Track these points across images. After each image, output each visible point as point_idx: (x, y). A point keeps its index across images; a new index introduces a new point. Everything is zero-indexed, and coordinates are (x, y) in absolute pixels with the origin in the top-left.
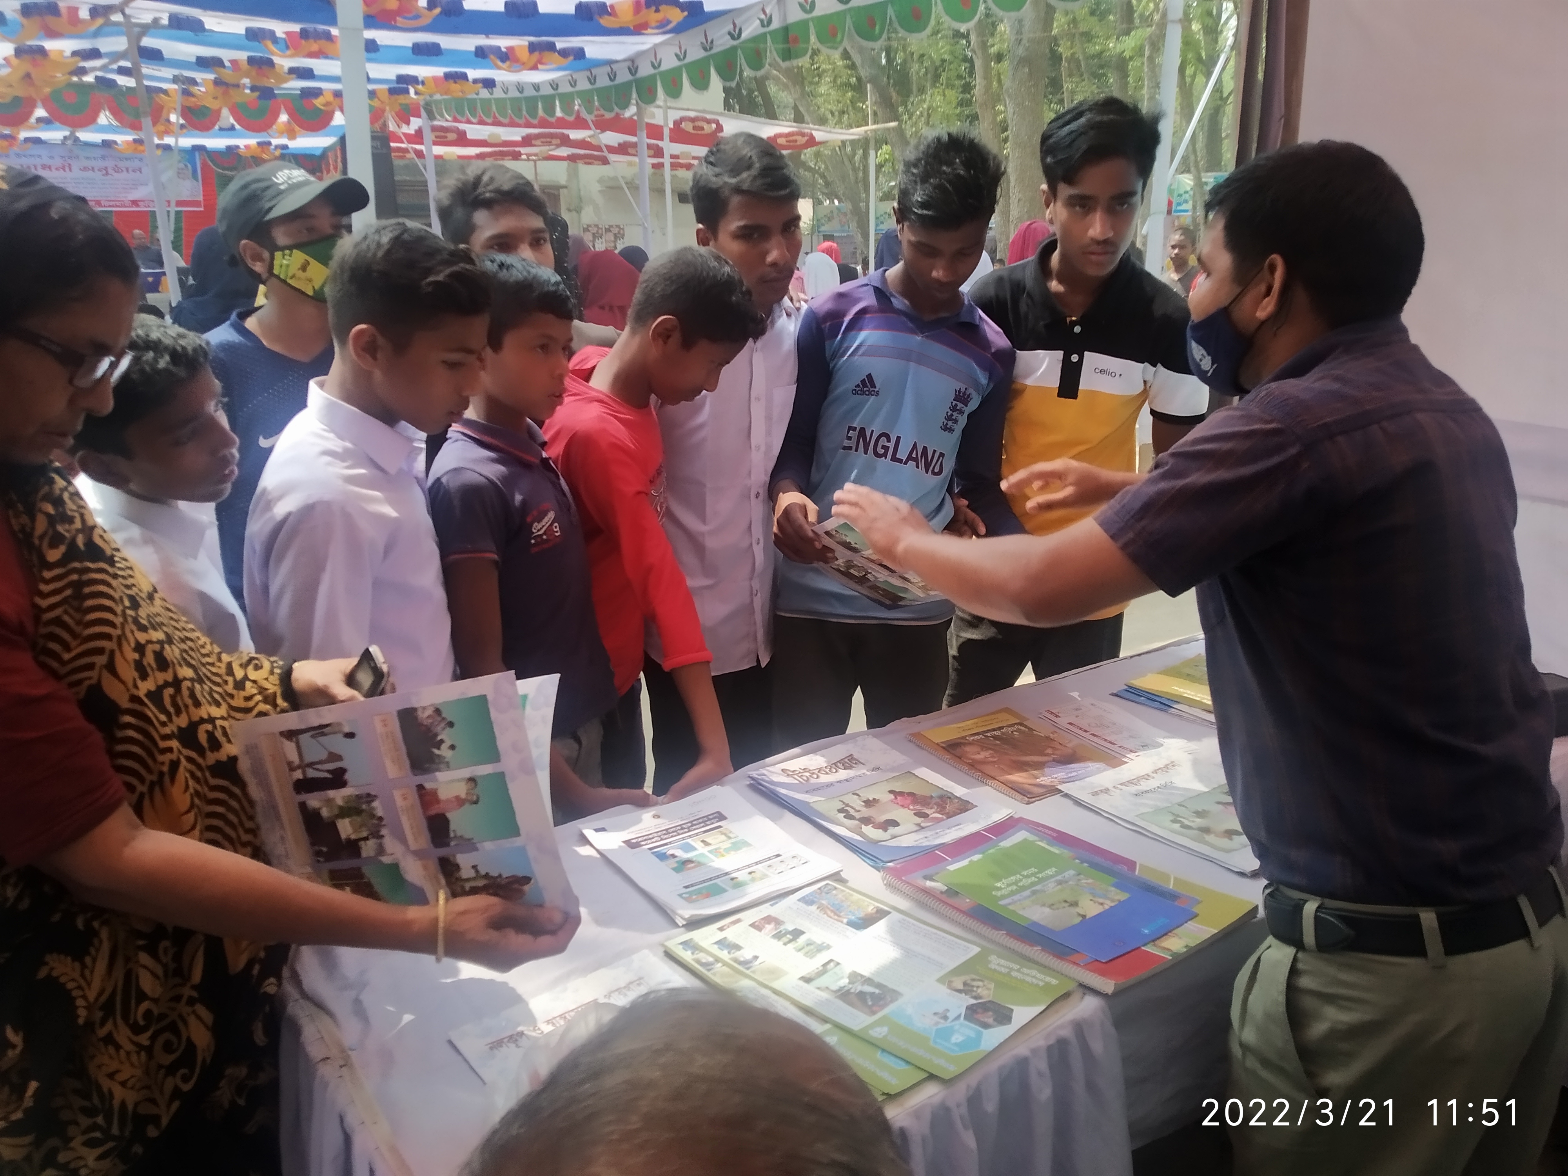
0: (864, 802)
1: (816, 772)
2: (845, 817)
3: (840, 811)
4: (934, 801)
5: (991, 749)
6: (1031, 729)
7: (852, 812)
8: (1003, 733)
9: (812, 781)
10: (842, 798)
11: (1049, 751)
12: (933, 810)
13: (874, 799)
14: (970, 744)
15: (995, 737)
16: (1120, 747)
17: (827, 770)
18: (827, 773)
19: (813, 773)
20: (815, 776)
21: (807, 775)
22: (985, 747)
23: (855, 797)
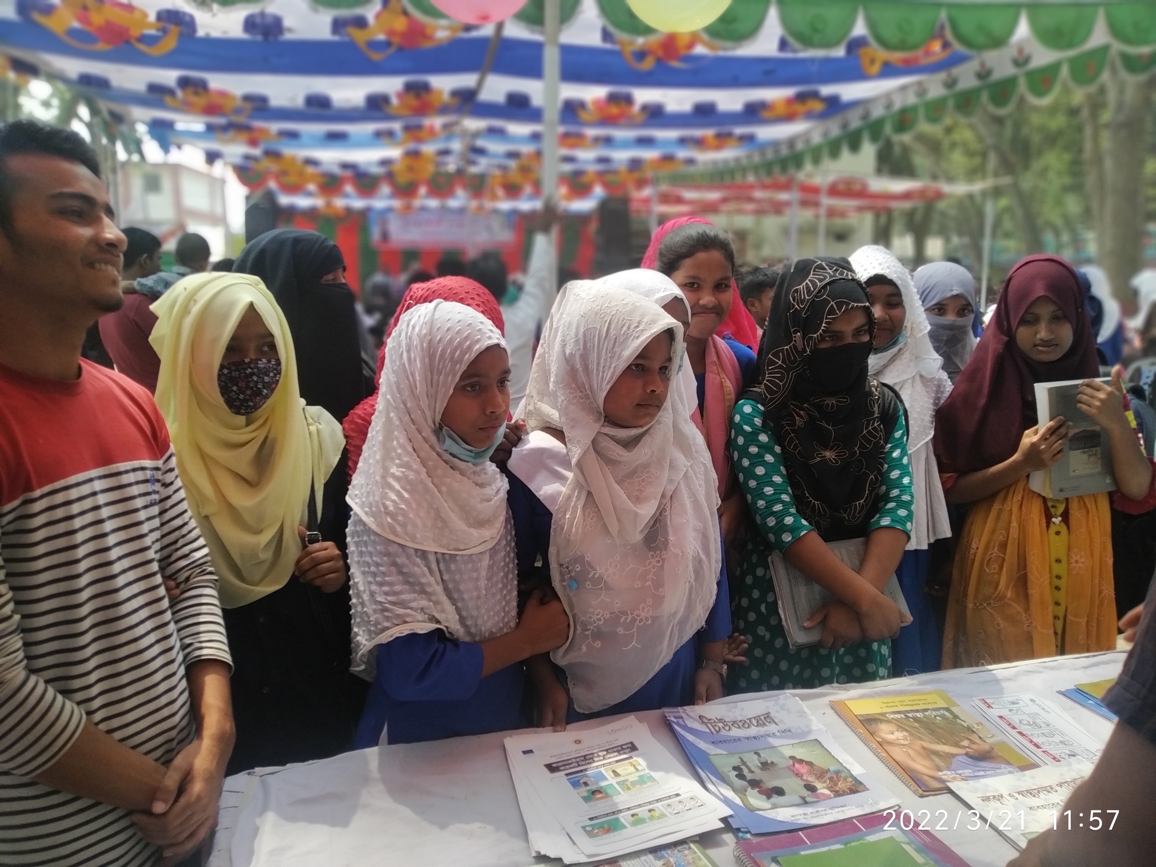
0: (761, 763)
1: (730, 724)
2: (737, 776)
3: (735, 768)
4: (829, 775)
5: (906, 731)
6: (956, 717)
7: (746, 771)
8: (925, 716)
9: (723, 732)
10: (742, 756)
11: (965, 743)
12: (825, 785)
13: (772, 763)
14: (888, 721)
15: (916, 719)
16: (1044, 752)
17: (741, 724)
18: (739, 727)
19: (727, 725)
20: (727, 728)
21: (721, 725)
22: (901, 727)
23: (756, 756)
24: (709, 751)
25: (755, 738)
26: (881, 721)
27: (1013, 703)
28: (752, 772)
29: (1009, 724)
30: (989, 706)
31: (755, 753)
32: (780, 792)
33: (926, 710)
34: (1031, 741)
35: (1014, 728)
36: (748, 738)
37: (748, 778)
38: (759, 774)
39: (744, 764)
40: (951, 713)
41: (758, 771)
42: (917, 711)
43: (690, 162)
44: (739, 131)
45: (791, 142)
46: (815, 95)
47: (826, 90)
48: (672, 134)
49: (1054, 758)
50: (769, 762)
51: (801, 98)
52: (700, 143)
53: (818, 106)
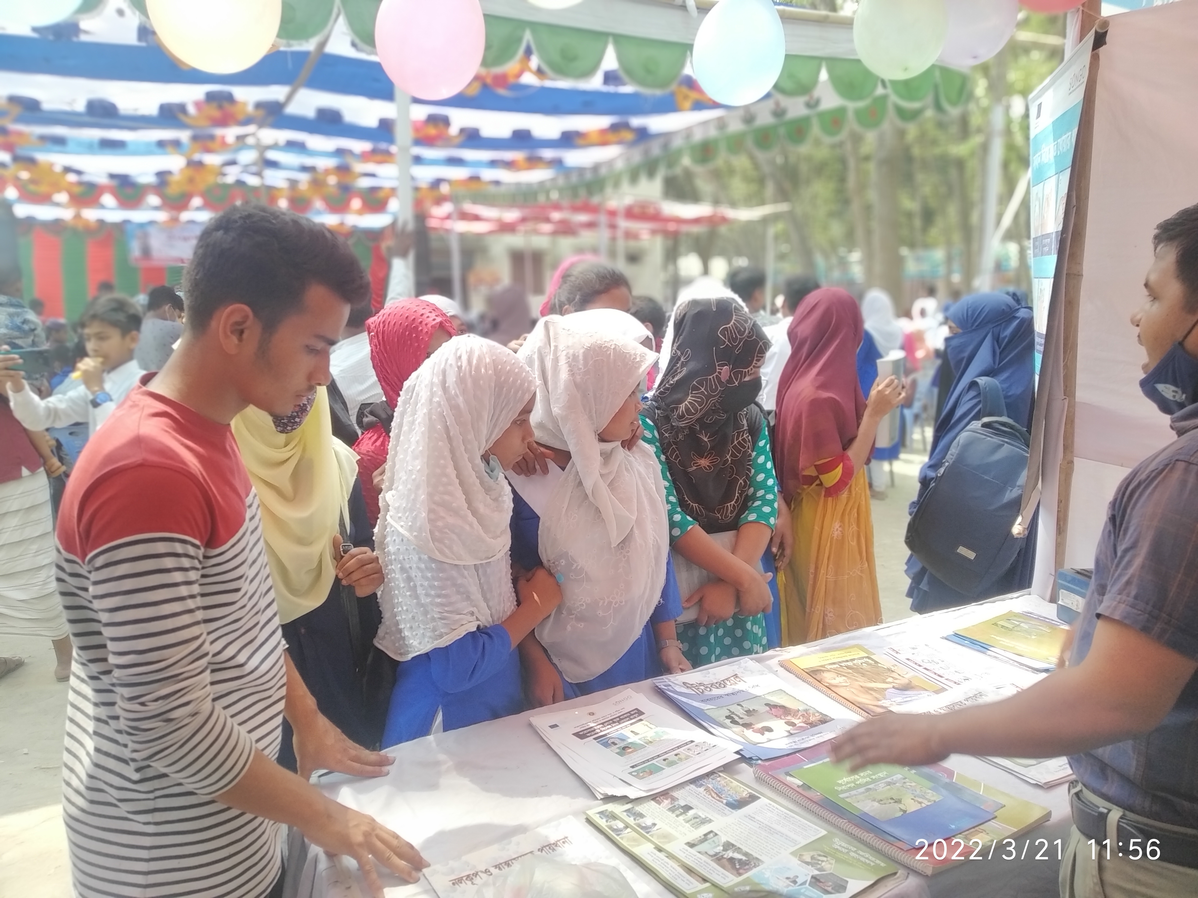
0: (746, 711)
1: (709, 686)
2: (731, 722)
3: (728, 717)
4: (800, 713)
5: (844, 676)
6: (876, 662)
7: (737, 719)
8: (854, 665)
9: (706, 693)
10: (729, 707)
11: (890, 680)
12: (800, 720)
13: (754, 710)
14: (828, 671)
15: (848, 667)
16: (946, 679)
17: (718, 685)
18: (717, 688)
19: (707, 687)
20: (708, 689)
21: (702, 688)
22: (840, 674)
23: (739, 707)
24: (702, 708)
25: (733, 694)
26: (823, 671)
27: (913, 649)
28: (742, 718)
29: (916, 664)
30: (897, 653)
31: (738, 705)
32: (769, 730)
33: (854, 660)
34: (935, 674)
35: (920, 666)
36: (727, 695)
37: (741, 723)
38: (747, 719)
39: (733, 713)
40: (873, 660)
41: (746, 717)
42: (847, 661)
43: (497, 183)
44: (548, 154)
45: (596, 168)
46: (626, 126)
47: (636, 121)
48: (485, 155)
49: (955, 683)
50: (751, 709)
51: (614, 128)
52: (510, 165)
53: (629, 136)
